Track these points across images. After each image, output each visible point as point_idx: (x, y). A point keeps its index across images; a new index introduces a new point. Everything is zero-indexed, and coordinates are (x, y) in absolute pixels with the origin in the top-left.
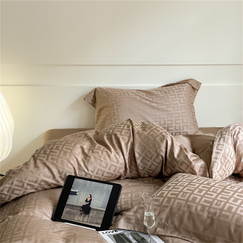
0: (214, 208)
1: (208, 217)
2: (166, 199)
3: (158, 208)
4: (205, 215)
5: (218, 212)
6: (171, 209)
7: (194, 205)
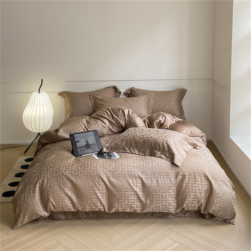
0: (145, 137)
1: (143, 142)
2: (124, 137)
3: (121, 141)
4: (141, 140)
5: (147, 139)
6: (127, 140)
7: (137, 137)
